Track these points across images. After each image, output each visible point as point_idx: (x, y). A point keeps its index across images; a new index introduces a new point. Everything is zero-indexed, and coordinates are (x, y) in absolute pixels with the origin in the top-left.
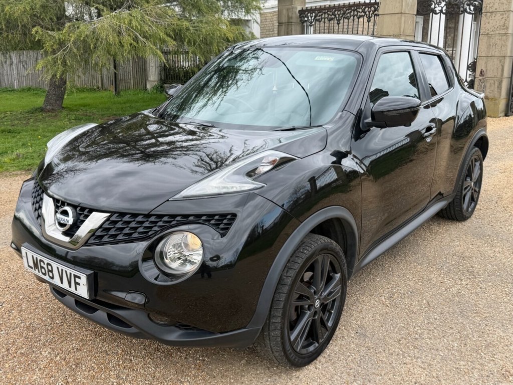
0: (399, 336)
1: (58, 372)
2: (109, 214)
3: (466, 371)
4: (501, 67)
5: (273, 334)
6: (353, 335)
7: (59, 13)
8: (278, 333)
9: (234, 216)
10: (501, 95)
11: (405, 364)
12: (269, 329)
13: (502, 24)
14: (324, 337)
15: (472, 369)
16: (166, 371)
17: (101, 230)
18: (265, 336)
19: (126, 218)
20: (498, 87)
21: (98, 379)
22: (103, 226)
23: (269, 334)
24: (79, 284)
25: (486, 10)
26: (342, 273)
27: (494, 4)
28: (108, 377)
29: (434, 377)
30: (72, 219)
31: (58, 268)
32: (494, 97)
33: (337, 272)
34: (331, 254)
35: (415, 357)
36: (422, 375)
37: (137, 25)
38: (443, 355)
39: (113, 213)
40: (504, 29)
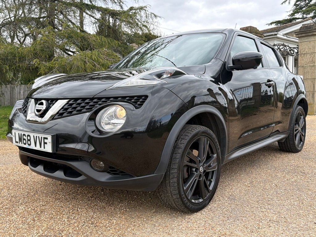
0: (258, 199)
1: (28, 216)
2: (68, 100)
3: (304, 215)
4: (313, 85)
5: (172, 181)
6: (226, 199)
7: (50, 53)
8: (175, 180)
9: (146, 97)
10: (314, 102)
11: (262, 212)
12: (169, 178)
13: (311, 60)
14: (207, 196)
15: (308, 214)
16: (100, 215)
17: (62, 110)
18: (166, 184)
19: (79, 101)
20: (312, 97)
21: (55, 219)
22: (64, 107)
23: (169, 182)
24: (46, 143)
25: (300, 53)
26: (217, 154)
27: (305, 49)
28: (62, 218)
29: (282, 218)
30: (45, 106)
31: (34, 136)
32: (310, 103)
33: (214, 153)
34: (209, 138)
35: (268, 209)
36: (274, 217)
37: (96, 58)
38: (287, 207)
39: (71, 99)
40: (312, 63)
